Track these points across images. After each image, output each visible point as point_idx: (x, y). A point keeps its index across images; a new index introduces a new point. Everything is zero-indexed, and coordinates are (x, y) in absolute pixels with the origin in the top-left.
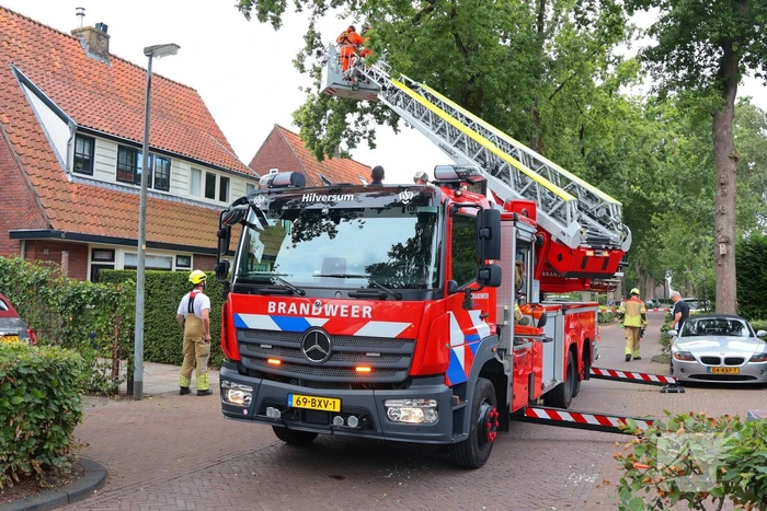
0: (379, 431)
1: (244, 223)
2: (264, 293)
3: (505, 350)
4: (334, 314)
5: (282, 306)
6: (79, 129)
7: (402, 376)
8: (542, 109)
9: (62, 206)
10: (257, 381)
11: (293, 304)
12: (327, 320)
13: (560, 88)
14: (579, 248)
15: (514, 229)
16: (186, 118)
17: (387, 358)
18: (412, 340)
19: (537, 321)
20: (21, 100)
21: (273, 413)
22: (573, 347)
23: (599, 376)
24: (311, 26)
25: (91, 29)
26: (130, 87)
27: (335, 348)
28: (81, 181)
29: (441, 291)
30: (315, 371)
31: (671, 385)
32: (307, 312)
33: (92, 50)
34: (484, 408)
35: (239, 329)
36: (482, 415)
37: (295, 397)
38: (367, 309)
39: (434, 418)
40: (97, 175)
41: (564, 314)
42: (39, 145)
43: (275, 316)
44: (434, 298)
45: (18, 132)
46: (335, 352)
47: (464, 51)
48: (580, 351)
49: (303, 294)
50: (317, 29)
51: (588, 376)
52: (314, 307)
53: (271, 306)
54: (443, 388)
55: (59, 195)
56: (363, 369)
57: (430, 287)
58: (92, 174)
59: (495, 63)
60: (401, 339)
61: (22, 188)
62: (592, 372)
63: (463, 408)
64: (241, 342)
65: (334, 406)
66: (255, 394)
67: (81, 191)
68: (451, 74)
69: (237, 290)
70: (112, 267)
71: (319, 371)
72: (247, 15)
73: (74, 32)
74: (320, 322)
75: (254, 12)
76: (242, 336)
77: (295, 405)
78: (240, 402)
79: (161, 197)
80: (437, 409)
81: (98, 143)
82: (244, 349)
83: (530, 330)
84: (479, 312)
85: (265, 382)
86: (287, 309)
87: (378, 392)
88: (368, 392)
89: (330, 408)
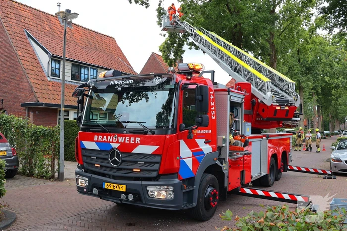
0: (144, 202)
1: (88, 96)
2: (93, 131)
3: (224, 159)
4: (123, 142)
5: (100, 138)
6: (53, 57)
7: (154, 174)
8: (275, 40)
9: (44, 91)
10: (90, 175)
11: (105, 137)
12: (119, 145)
13: (284, 30)
14: (272, 105)
15: (228, 96)
16: (108, 51)
17: (147, 165)
18: (160, 155)
19: (243, 144)
20: (28, 45)
21: (95, 191)
22: (274, 156)
23: (292, 170)
24: (159, 5)
25: (63, 12)
26: (81, 37)
27: (124, 159)
28: (54, 80)
29: (174, 130)
30: (115, 170)
31: (329, 174)
32: (111, 141)
34: (209, 190)
35: (82, 149)
36: (208, 194)
37: (106, 184)
38: (138, 140)
39: (172, 197)
41: (267, 139)
42: (35, 65)
43: (97, 142)
44: (171, 133)
45: (26, 59)
46: (123, 161)
48: (280, 158)
51: (285, 170)
52: (114, 138)
53: (96, 137)
54: (177, 181)
55: (43, 87)
56: (136, 170)
57: (170, 127)
58: (59, 77)
60: (154, 154)
61: (26, 84)
62: (288, 168)
63: (193, 190)
64: (83, 156)
65: (123, 189)
66: (89, 181)
67: (54, 85)
69: (83, 129)
70: (68, 119)
72: (130, 2)
73: (56, 14)
74: (117, 146)
76: (84, 153)
77: (106, 188)
78: (83, 185)
80: (173, 191)
81: (62, 62)
82: (85, 159)
83: (239, 148)
84: (204, 140)
85: (93, 175)
86: (102, 139)
87: (144, 182)
88: (139, 182)
89: (121, 190)
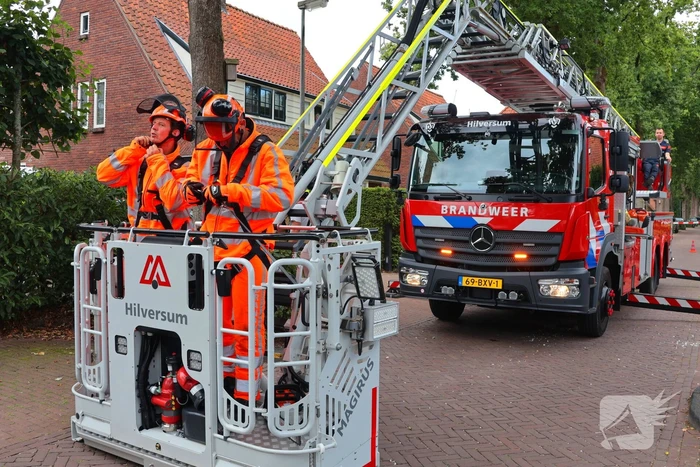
0: (534, 303)
1: (417, 145)
2: (437, 199)
3: (618, 246)
4: (497, 214)
5: (453, 209)
7: (552, 261)
10: (433, 267)
11: (462, 207)
12: (491, 219)
17: (540, 248)
18: (560, 233)
19: (641, 223)
20: (166, 48)
21: (447, 290)
22: (658, 250)
26: (245, 32)
27: (498, 240)
30: (481, 258)
32: (474, 213)
34: (605, 289)
35: (416, 227)
36: (604, 295)
37: (465, 279)
38: (524, 211)
39: (576, 293)
43: (447, 217)
44: (577, 201)
45: (168, 75)
46: (497, 243)
48: (662, 252)
49: (470, 199)
51: (665, 276)
52: (480, 209)
53: (444, 209)
54: (583, 271)
56: (520, 256)
60: (552, 232)
62: (668, 272)
64: (418, 237)
65: (497, 284)
66: (430, 278)
69: (413, 197)
71: (484, 258)
74: (486, 221)
76: (418, 232)
77: (464, 284)
78: (417, 284)
79: (279, 127)
80: (579, 286)
82: (420, 242)
84: (604, 213)
85: (439, 267)
86: (457, 210)
87: (532, 274)
88: (526, 274)
89: (494, 286)
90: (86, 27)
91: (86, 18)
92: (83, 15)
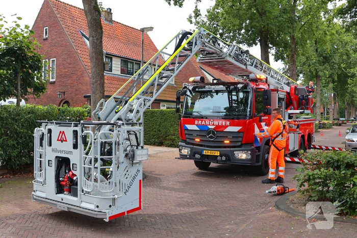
0: (232, 161)
1: (186, 95)
2: (193, 118)
4: (217, 124)
5: (200, 122)
6: (107, 54)
7: (239, 144)
8: (296, 34)
10: (192, 146)
11: (203, 121)
12: (215, 126)
13: (304, 24)
15: (277, 94)
17: (234, 138)
18: (242, 132)
20: (83, 43)
21: (197, 156)
22: (303, 137)
23: (315, 148)
24: (196, 7)
25: (105, 11)
26: (121, 34)
28: (108, 75)
29: (251, 117)
32: (208, 124)
33: (106, 20)
35: (185, 130)
36: (266, 158)
37: (205, 151)
38: (228, 123)
39: (250, 157)
40: (113, 72)
43: (197, 125)
44: (249, 119)
46: (217, 136)
47: (260, 15)
48: (306, 138)
49: (207, 118)
50: (198, 8)
51: (310, 148)
52: (210, 122)
53: (196, 122)
54: (252, 148)
56: (227, 142)
57: (248, 115)
58: (111, 72)
59: (273, 19)
60: (239, 132)
62: (312, 146)
63: (259, 155)
64: (186, 134)
65: (217, 153)
66: (191, 151)
67: (108, 78)
68: (255, 25)
69: (184, 117)
71: (212, 143)
72: (169, 4)
74: (213, 127)
75: (172, 2)
76: (186, 132)
77: (204, 154)
78: (186, 153)
80: (250, 154)
81: (114, 59)
82: (187, 136)
84: (265, 123)
85: (195, 147)
86: (201, 123)
87: (232, 149)
88: (229, 149)
89: (216, 154)
90: (46, 34)
91: (46, 29)
92: (45, 28)
